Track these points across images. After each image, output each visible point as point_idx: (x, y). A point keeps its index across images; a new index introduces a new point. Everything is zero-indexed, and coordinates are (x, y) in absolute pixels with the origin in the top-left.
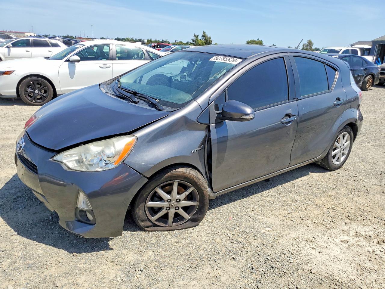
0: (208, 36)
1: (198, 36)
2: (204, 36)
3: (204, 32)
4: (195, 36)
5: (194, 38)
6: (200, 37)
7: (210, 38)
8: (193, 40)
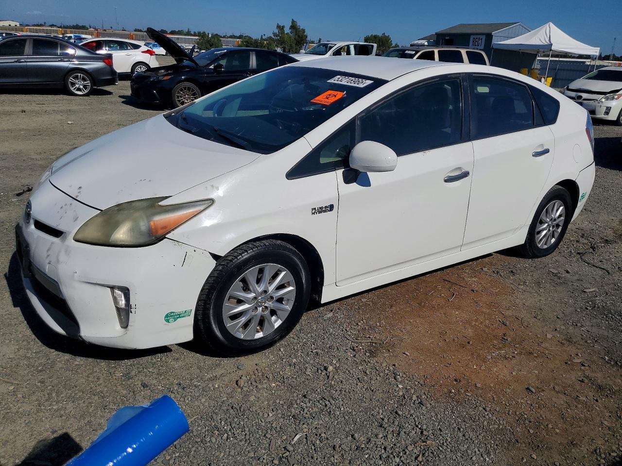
0: (301, 28)
1: (283, 27)
2: (294, 27)
3: (293, 21)
4: (278, 27)
5: (277, 31)
6: (287, 30)
7: (304, 32)
8: (274, 34)
